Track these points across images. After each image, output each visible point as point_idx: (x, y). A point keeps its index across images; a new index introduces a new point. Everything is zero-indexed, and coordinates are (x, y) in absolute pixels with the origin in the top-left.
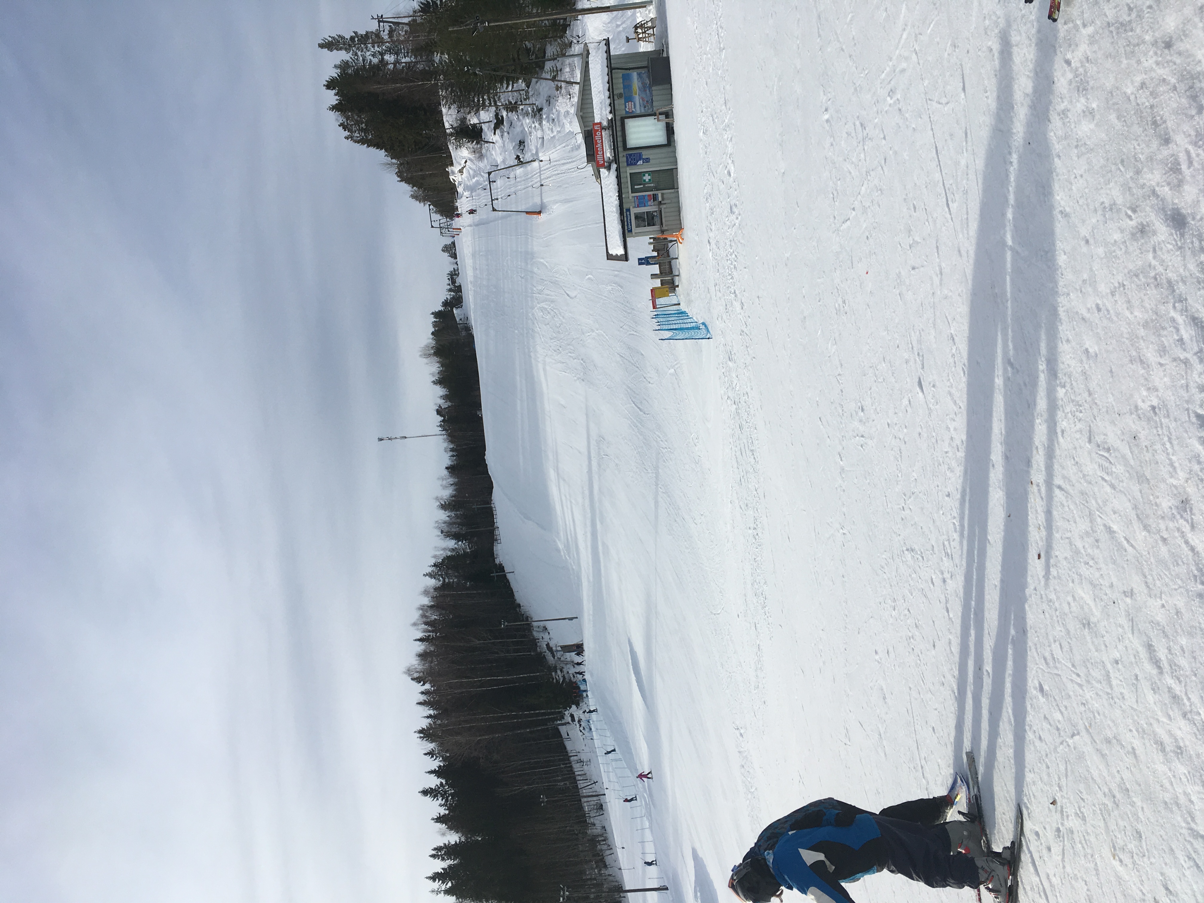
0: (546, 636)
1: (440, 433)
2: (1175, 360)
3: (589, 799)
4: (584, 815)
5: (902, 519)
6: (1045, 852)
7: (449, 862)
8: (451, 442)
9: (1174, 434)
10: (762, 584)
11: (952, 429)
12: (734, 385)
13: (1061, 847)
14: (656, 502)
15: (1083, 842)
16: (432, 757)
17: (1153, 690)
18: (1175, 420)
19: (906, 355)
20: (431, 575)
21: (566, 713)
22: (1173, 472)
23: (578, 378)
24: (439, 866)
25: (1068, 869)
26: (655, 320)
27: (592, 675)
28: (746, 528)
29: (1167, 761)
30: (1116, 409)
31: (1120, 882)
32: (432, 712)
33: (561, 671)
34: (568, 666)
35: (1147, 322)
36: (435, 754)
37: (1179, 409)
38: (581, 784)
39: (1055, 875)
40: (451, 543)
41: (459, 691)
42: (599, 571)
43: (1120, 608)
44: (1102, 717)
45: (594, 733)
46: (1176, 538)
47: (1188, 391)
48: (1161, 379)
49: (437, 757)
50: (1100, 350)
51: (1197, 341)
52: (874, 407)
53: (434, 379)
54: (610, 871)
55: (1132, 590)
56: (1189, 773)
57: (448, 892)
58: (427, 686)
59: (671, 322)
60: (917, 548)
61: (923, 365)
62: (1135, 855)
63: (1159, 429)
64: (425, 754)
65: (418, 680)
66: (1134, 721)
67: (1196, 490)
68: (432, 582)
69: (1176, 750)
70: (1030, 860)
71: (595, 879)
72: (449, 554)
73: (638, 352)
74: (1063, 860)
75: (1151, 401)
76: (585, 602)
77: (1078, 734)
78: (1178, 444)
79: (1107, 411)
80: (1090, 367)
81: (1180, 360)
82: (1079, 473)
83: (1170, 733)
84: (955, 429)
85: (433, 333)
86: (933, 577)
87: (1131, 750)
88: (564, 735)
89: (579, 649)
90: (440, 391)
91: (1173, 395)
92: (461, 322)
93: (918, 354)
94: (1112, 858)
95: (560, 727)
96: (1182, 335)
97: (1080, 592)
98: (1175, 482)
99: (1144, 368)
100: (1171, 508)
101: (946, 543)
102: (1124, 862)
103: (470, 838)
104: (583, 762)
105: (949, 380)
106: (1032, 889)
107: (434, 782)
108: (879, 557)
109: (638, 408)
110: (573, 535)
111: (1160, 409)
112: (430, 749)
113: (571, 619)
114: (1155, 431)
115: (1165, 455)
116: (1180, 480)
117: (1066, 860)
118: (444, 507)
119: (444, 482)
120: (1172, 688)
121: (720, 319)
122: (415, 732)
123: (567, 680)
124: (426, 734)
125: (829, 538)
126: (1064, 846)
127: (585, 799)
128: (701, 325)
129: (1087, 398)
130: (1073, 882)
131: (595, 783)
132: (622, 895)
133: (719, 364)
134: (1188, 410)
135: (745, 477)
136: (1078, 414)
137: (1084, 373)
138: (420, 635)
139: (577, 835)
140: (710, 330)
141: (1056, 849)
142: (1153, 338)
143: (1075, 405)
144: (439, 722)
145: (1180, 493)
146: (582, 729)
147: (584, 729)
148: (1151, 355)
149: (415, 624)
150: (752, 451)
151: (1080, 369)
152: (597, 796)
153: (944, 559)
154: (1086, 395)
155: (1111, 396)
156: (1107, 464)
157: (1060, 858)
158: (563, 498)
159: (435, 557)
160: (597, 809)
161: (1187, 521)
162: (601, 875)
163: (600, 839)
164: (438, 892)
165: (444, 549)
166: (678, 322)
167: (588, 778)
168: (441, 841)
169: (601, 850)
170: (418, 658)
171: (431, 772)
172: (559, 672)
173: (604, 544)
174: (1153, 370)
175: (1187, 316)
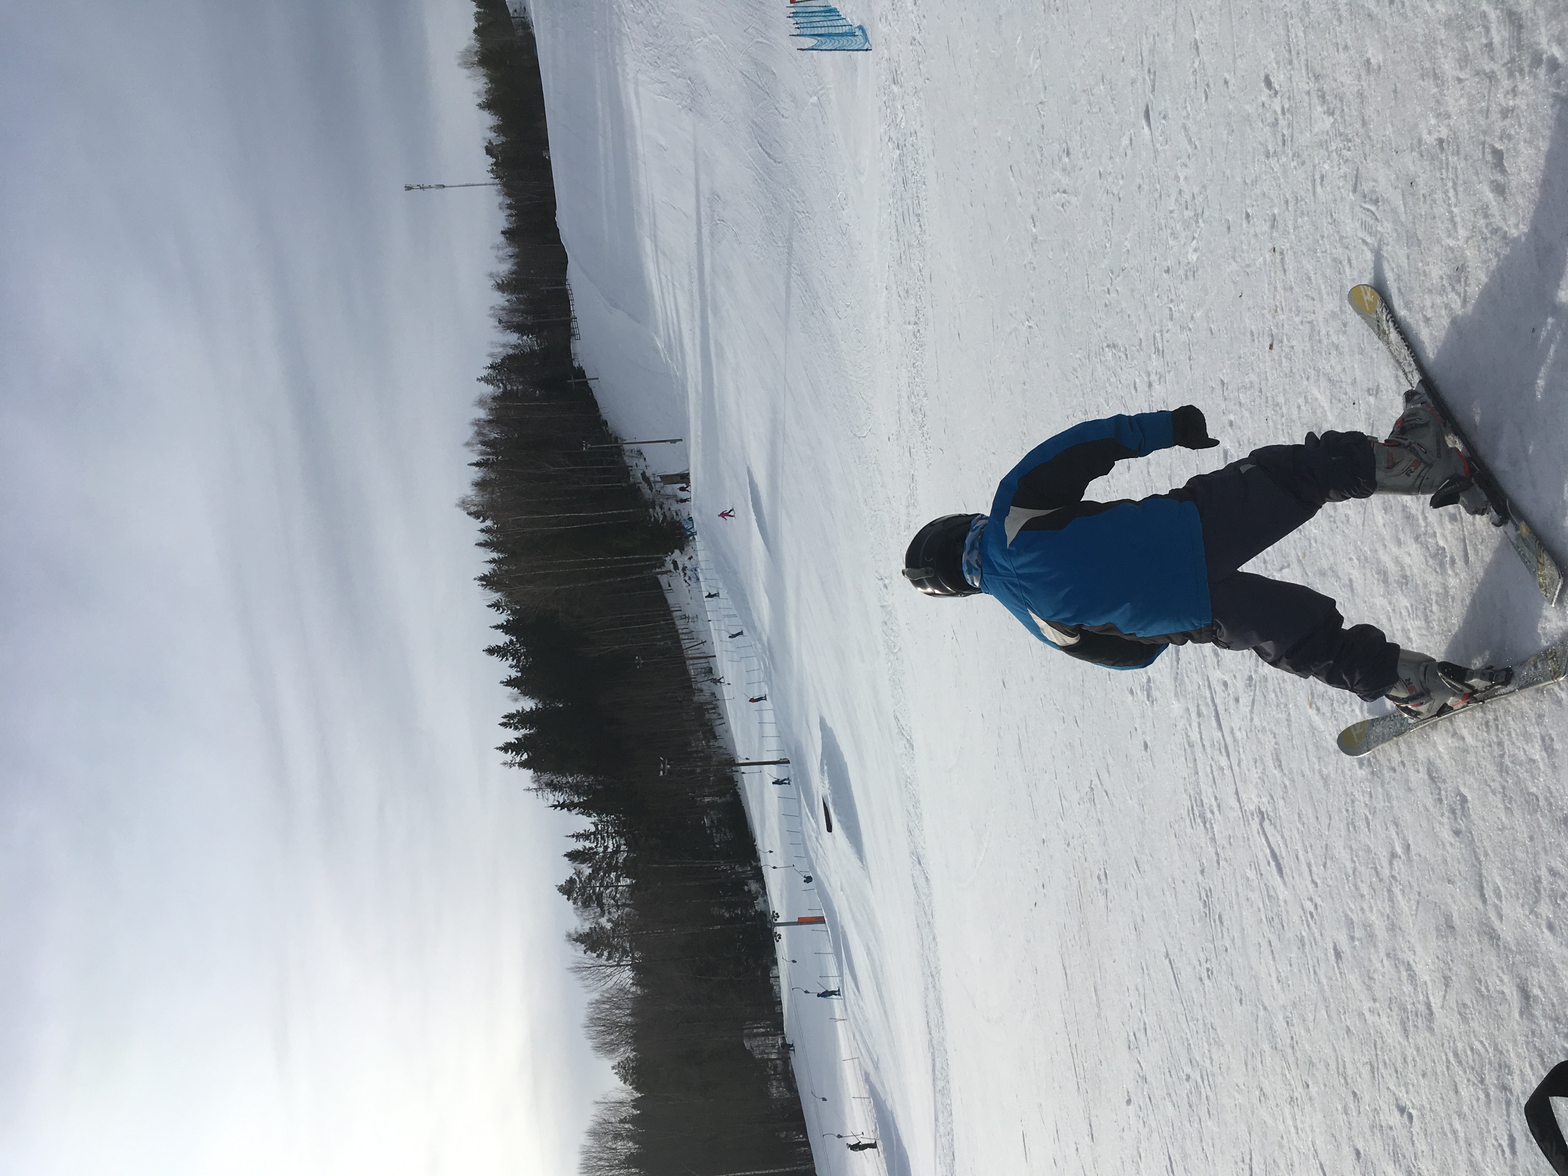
0: (641, 462)
1: (491, 181)
2: (1477, 73)
3: (696, 661)
4: (689, 679)
5: (1106, 305)
6: (1232, 703)
7: (524, 732)
8: (508, 195)
9: (1461, 177)
10: (921, 397)
11: (1182, 178)
12: (899, 120)
13: (1251, 698)
14: (788, 287)
15: (1278, 690)
16: (498, 609)
17: (1385, 509)
18: (1466, 159)
19: (1132, 73)
20: (487, 380)
21: (668, 559)
22: (1451, 233)
23: (684, 107)
24: (511, 735)
25: (1256, 721)
26: (792, 21)
27: (700, 512)
28: (905, 323)
29: (1388, 594)
30: (1394, 145)
31: (1313, 733)
32: (495, 555)
33: (661, 507)
34: (670, 501)
35: (1450, 20)
36: (502, 606)
37: (1473, 142)
38: (686, 644)
39: (1240, 729)
40: (513, 338)
41: (529, 529)
42: (711, 379)
43: (1360, 410)
44: (1319, 545)
45: (702, 584)
46: (1442, 317)
47: (1487, 117)
48: (1456, 101)
49: (504, 610)
50: (1385, 61)
51: (1510, 47)
52: (1083, 149)
53: (479, 101)
54: (720, 743)
55: (1378, 386)
56: (1412, 605)
57: (523, 765)
58: (489, 523)
59: (815, 25)
60: (1120, 343)
61: (1153, 86)
62: (1335, 702)
63: (1444, 171)
64: (489, 606)
65: (476, 515)
66: (1356, 547)
67: (1477, 253)
68: (489, 390)
69: (1401, 580)
70: (1213, 713)
71: (702, 752)
72: (511, 352)
73: (767, 70)
74: (1251, 712)
75: (1439, 131)
76: (692, 420)
77: (1289, 566)
78: (1464, 191)
79: (1382, 149)
80: (1369, 86)
81: (1485, 74)
82: (1335, 234)
83: (1397, 561)
84: (1186, 178)
85: (475, 31)
86: (1137, 381)
87: (1347, 582)
88: (665, 585)
89: (684, 478)
90: (489, 119)
91: (1468, 122)
92: (516, 15)
93: (1149, 71)
94: (1308, 707)
95: (659, 576)
96: (1492, 39)
97: (1315, 392)
98: (1451, 242)
99: (1437, 86)
100: (1441, 278)
101: (1158, 335)
102: (1322, 711)
103: (549, 704)
104: (688, 618)
105: (1186, 107)
106: (1213, 745)
107: (502, 639)
108: (1071, 357)
109: (766, 153)
110: (676, 328)
111: (1449, 142)
112: (495, 600)
113: (673, 441)
114: (1438, 175)
115: (1445, 206)
116: (1458, 240)
117: (1255, 711)
118: (501, 287)
119: (501, 253)
120: (1406, 506)
121: (883, 20)
122: (475, 579)
123: (669, 519)
124: (487, 581)
125: (1011, 333)
126: (1254, 696)
127: (691, 662)
128: (857, 30)
129: (1360, 130)
130: (1260, 735)
131: (703, 643)
132: (734, 769)
133: (880, 90)
134: (1483, 143)
135: (907, 252)
136: (1345, 152)
137: (1361, 95)
138: (476, 458)
139: (681, 702)
140: (869, 36)
141: (1245, 700)
142: (1455, 43)
143: (1344, 140)
144: (505, 568)
145: (1456, 258)
146: (687, 578)
147: (690, 578)
148: (1449, 67)
149: (468, 444)
150: (918, 215)
151: (1356, 89)
152: (706, 657)
153: (1154, 356)
154: (1358, 126)
155: (1389, 125)
156: (1372, 222)
157: (1248, 710)
158: (663, 277)
159: (491, 355)
160: (705, 673)
161: (1459, 294)
162: (709, 747)
163: (709, 707)
164: (511, 765)
165: (504, 346)
166: (825, 24)
167: (695, 637)
168: (513, 708)
169: (710, 720)
170: (474, 488)
171: (497, 627)
172: (658, 509)
173: (717, 343)
174: (1448, 89)
175: (1502, 10)
